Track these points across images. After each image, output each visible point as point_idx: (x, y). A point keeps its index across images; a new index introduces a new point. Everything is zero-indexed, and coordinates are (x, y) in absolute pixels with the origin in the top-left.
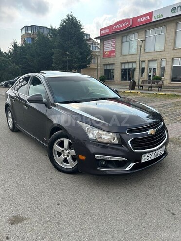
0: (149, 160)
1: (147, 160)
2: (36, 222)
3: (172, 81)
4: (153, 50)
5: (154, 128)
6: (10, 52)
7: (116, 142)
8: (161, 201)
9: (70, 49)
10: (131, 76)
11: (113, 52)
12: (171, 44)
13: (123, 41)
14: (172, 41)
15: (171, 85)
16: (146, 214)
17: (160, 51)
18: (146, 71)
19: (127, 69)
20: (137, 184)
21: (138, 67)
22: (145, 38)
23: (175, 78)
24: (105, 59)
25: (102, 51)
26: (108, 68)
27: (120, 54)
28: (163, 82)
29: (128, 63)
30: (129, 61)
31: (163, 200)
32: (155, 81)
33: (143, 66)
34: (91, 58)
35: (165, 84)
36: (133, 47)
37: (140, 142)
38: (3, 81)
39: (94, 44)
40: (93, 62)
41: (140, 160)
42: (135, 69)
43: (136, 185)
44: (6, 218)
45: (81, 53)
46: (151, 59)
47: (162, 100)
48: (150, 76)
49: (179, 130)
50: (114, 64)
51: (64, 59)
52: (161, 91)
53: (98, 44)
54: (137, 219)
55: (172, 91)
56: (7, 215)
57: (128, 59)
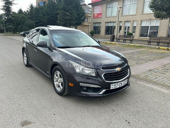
0: (116, 88)
1: (114, 88)
2: (39, 125)
3: (141, 36)
4: (128, 14)
5: (120, 67)
6: (27, 11)
7: (94, 75)
8: (122, 115)
9: (70, 11)
10: (112, 32)
11: (101, 14)
12: (140, 11)
13: (108, 7)
14: (142, 8)
15: (139, 39)
16: (111, 122)
17: (133, 15)
18: (122, 29)
19: (109, 27)
20: (108, 103)
21: (117, 26)
22: (123, 6)
23: (142, 34)
24: (94, 19)
25: (92, 13)
26: (96, 25)
27: (105, 16)
28: (133, 37)
29: (111, 22)
30: (111, 21)
31: (123, 114)
32: (129, 36)
33: (121, 25)
34: (85, 18)
35: (135, 38)
36: (114, 11)
37: (110, 76)
38: (22, 32)
39: (88, 8)
40: (86, 21)
41: (110, 88)
42: (115, 27)
43: (106, 104)
44: (19, 122)
45: (78, 15)
46: (126, 20)
47: (132, 49)
48: (125, 32)
49: (140, 69)
50: (101, 23)
51: (66, 18)
52: (132, 43)
53: (90, 8)
54: (104, 125)
55: (140, 43)
56: (20, 120)
57: (110, 20)
